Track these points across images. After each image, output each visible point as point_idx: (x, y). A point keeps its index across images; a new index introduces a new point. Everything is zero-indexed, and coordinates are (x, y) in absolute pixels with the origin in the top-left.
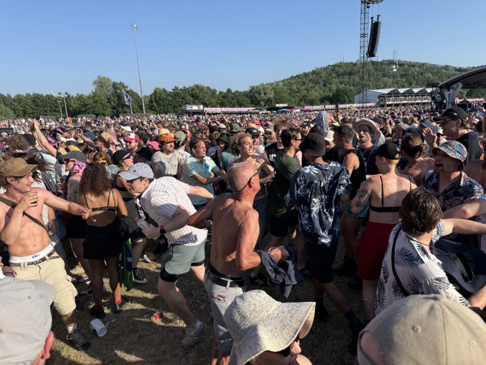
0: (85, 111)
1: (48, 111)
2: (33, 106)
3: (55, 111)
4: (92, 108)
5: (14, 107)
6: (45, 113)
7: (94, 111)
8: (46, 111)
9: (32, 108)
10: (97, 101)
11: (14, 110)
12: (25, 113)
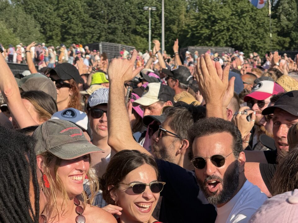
0: (209, 38)
1: (119, 32)
2: (86, 17)
3: (135, 32)
4: (228, 30)
5: (43, 16)
6: (111, 37)
7: (231, 39)
8: (113, 32)
9: (83, 21)
10: (243, 12)
11: (43, 25)
12: (67, 33)
